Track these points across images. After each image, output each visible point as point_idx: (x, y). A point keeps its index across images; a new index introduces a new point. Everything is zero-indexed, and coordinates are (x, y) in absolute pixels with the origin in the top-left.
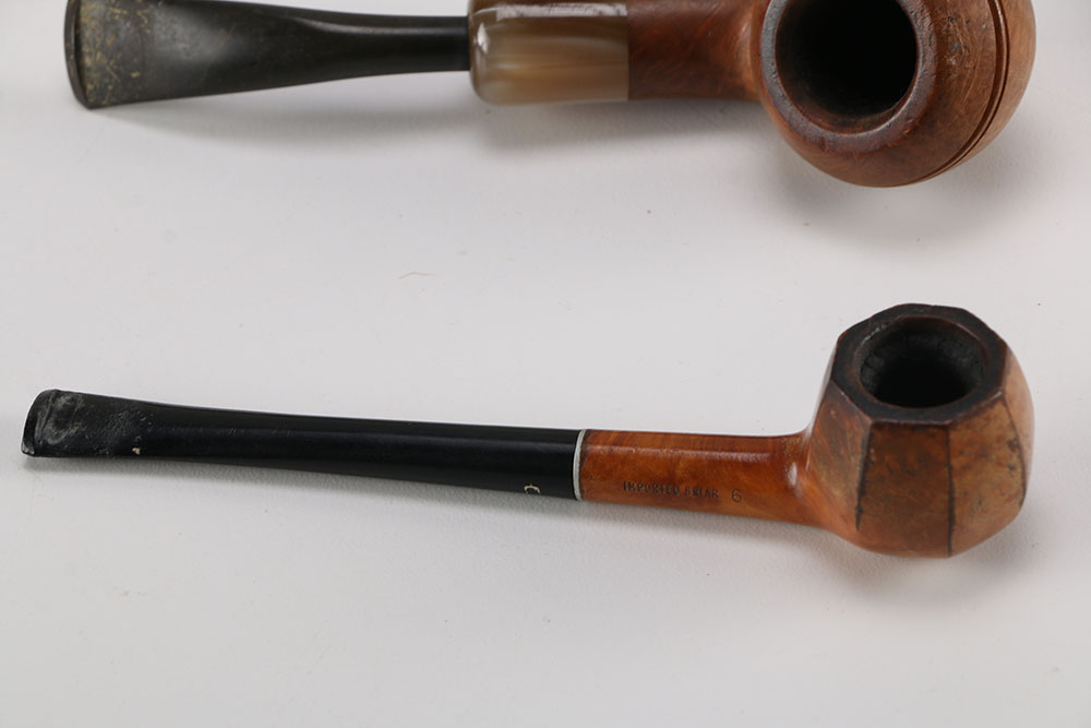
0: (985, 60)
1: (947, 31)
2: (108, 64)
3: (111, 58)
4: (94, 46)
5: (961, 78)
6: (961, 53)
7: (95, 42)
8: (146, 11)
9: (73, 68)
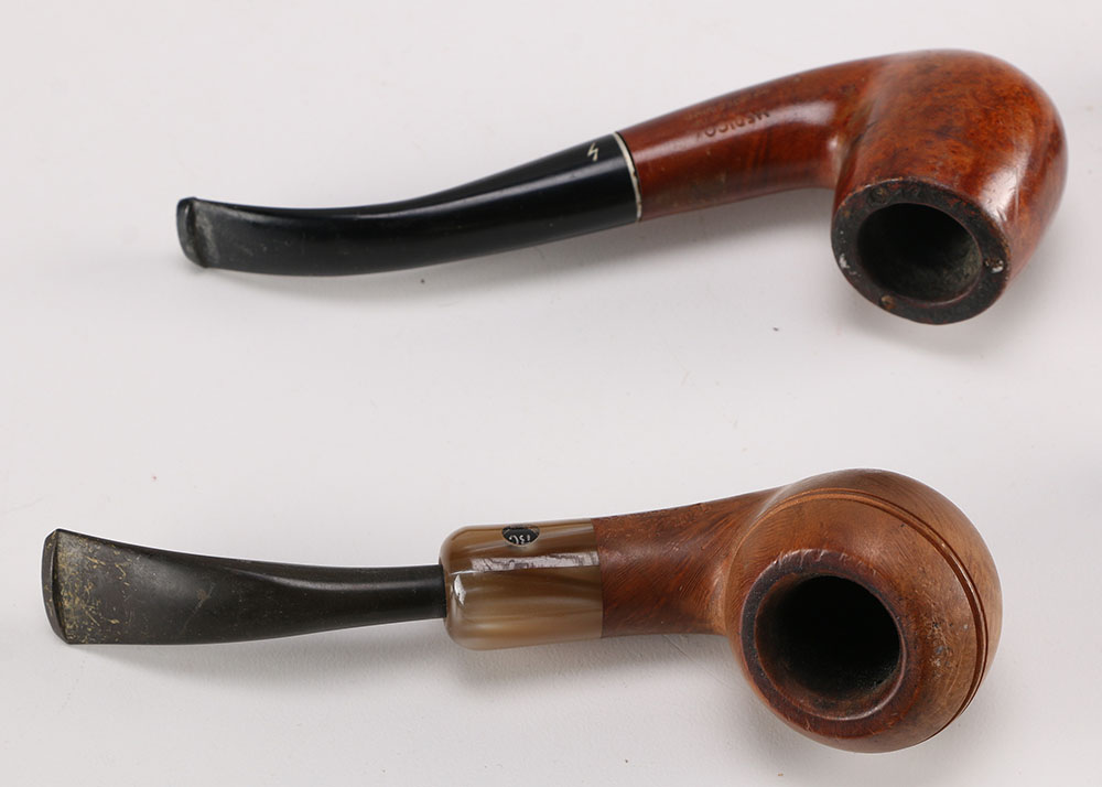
0: (967, 658)
1: (932, 636)
2: (87, 608)
3: (90, 604)
4: (73, 591)
5: (944, 677)
6: (945, 654)
7: (74, 588)
8: (124, 564)
9: (52, 609)
